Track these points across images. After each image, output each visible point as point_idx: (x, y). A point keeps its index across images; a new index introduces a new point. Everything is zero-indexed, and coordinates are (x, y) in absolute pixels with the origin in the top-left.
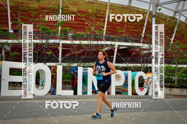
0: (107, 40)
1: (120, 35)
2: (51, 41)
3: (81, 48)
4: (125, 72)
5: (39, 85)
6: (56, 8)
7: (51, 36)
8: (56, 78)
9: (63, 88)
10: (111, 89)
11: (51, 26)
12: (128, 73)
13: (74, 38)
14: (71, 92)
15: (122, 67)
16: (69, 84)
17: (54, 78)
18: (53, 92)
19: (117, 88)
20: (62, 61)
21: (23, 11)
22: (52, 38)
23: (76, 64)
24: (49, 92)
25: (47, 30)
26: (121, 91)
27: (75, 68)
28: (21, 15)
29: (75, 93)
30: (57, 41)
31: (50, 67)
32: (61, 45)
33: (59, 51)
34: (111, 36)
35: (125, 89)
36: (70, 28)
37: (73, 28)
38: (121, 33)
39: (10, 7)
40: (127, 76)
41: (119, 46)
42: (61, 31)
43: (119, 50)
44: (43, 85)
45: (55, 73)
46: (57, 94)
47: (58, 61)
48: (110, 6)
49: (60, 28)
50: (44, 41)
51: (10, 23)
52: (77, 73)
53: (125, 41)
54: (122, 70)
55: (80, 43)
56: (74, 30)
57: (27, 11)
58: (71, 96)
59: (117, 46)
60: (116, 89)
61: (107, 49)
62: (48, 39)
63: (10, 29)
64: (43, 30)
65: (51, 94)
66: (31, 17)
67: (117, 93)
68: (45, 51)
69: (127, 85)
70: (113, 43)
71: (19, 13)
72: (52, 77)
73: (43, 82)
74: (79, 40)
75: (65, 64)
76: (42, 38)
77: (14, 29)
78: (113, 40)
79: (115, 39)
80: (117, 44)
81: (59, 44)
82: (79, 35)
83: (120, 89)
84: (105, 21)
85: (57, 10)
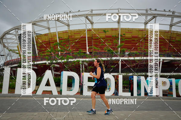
1: (164, 52)
2: (114, 58)
3: (135, 63)
4: (170, 79)
5: (107, 88)
6: (117, 36)
7: (113, 55)
8: (118, 84)
9: (124, 91)
11: (113, 48)
12: (172, 80)
13: (130, 55)
14: (129, 94)
15: (167, 76)
16: (127, 88)
17: (117, 84)
18: (116, 93)
20: (121, 72)
21: (96, 39)
22: (114, 56)
23: (132, 74)
24: (114, 93)
26: (167, 93)
27: (131, 77)
28: (94, 42)
29: (132, 95)
30: (117, 58)
31: (114, 76)
32: (120, 61)
33: (119, 65)
35: (170, 92)
36: (126, 49)
37: (129, 48)
38: (165, 50)
39: (88, 38)
40: (172, 82)
42: (120, 51)
43: (163, 63)
44: (109, 89)
45: (118, 80)
46: (119, 95)
47: (118, 72)
49: (119, 49)
50: (109, 59)
51: (87, 48)
52: (133, 80)
53: (168, 56)
55: (134, 59)
56: (129, 50)
57: (98, 39)
58: (129, 97)
59: (162, 60)
60: (163, 92)
62: (111, 57)
63: (87, 52)
64: (108, 51)
65: (115, 95)
66: (100, 43)
67: (163, 95)
68: (110, 65)
69: (172, 89)
71: (93, 41)
72: (116, 83)
73: (109, 86)
74: (133, 56)
75: (124, 74)
76: (108, 57)
77: (90, 51)
80: (162, 58)
81: (119, 60)
82: (134, 53)
85: (117, 37)
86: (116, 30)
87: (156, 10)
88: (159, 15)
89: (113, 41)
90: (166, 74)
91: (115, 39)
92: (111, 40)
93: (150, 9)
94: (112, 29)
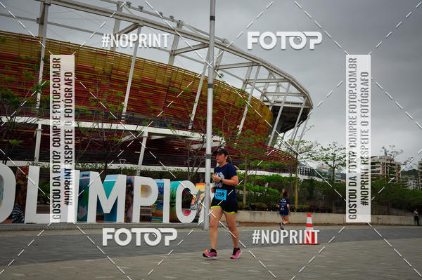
0: (128, 122)
1: (153, 114)
2: (20, 120)
4: (159, 181)
6: (35, 58)
7: (19, 110)
8: (26, 190)
10: (132, 212)
11: (22, 91)
12: (163, 184)
15: (155, 172)
17: (21, 190)
18: (17, 217)
19: (144, 210)
20: (41, 159)
22: (21, 114)
25: (13, 97)
26: (151, 215)
30: (31, 120)
31: (14, 169)
32: (40, 127)
33: (35, 139)
34: (137, 116)
35: (158, 212)
38: (154, 111)
40: (163, 188)
41: (150, 134)
42: (41, 101)
43: (149, 142)
45: (25, 180)
46: (26, 222)
47: (31, 158)
48: (136, 62)
49: (39, 95)
50: (5, 119)
53: (161, 126)
54: (154, 178)
55: (77, 126)
58: (53, 225)
59: (146, 135)
60: (142, 211)
61: (127, 138)
62: (13, 114)
67: (143, 219)
68: (6, 138)
69: (162, 204)
70: (139, 128)
72: (18, 187)
78: (139, 122)
79: (143, 122)
80: (146, 130)
81: (37, 125)
82: (77, 110)
83: (148, 212)
84: (126, 87)
85: (33, 62)
86: (32, 41)
87: (141, 9)
88: (148, 22)
89: (20, 71)
90: (153, 168)
91: (25, 66)
92: (14, 68)
93: (129, 4)
94: (21, 38)
